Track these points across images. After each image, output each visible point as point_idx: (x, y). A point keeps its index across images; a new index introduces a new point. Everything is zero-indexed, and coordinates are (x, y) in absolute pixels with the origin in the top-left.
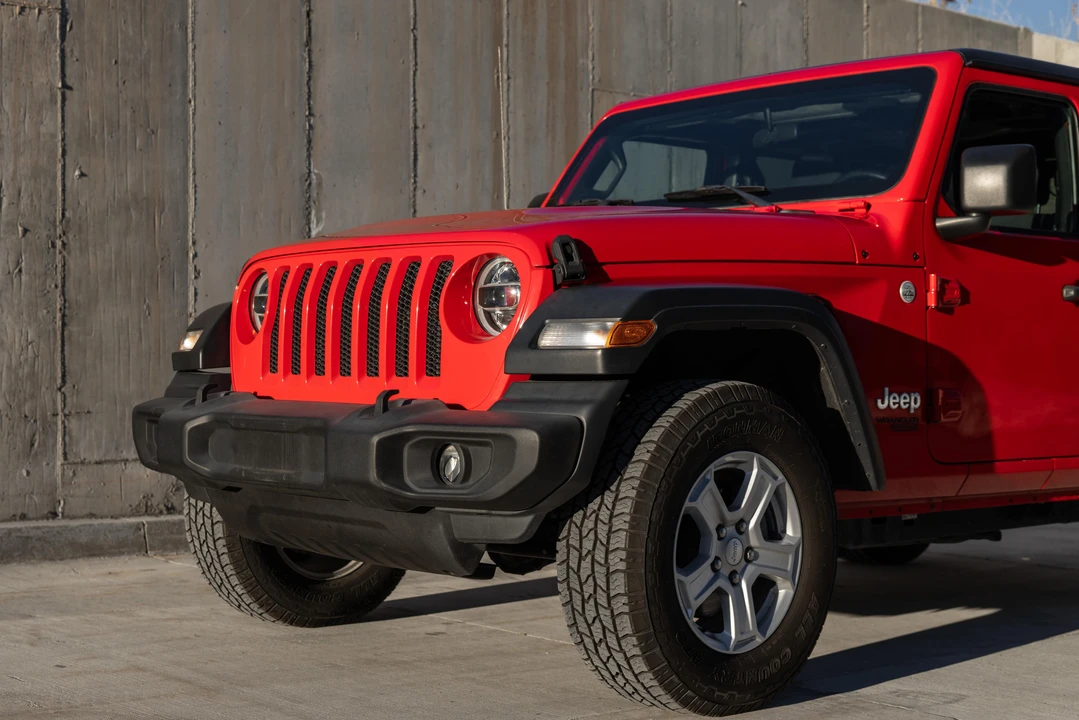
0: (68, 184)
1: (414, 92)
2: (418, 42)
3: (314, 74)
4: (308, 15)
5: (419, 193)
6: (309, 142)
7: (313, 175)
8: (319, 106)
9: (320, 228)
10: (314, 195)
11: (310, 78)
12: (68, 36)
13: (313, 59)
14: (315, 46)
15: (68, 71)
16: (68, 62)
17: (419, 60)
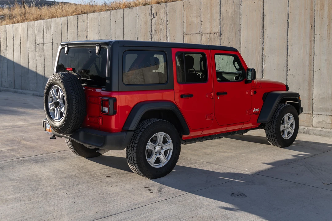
0: (221, 61)
1: (288, 34)
2: (289, 23)
3: (264, 35)
4: (263, 23)
5: (288, 56)
6: (263, 48)
7: (264, 55)
8: (265, 41)
9: (265, 66)
10: (264, 59)
11: (263, 36)
12: (221, 36)
13: (264, 31)
14: (264, 29)
15: (221, 42)
16: (221, 40)
17: (289, 27)
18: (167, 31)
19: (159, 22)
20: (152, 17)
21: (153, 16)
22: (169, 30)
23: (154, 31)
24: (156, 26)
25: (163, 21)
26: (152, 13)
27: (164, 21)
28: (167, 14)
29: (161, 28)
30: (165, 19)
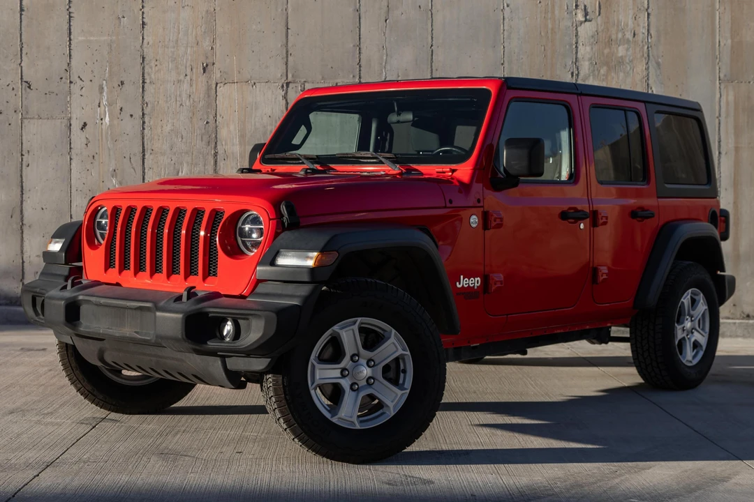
18: (647, 69)
19: (614, 37)
20: (580, 17)
21: (586, 14)
22: (658, 64)
23: (587, 63)
24: (595, 48)
25: (629, 35)
26: (577, 6)
27: (634, 35)
28: (648, 14)
29: (620, 55)
30: (642, 31)
